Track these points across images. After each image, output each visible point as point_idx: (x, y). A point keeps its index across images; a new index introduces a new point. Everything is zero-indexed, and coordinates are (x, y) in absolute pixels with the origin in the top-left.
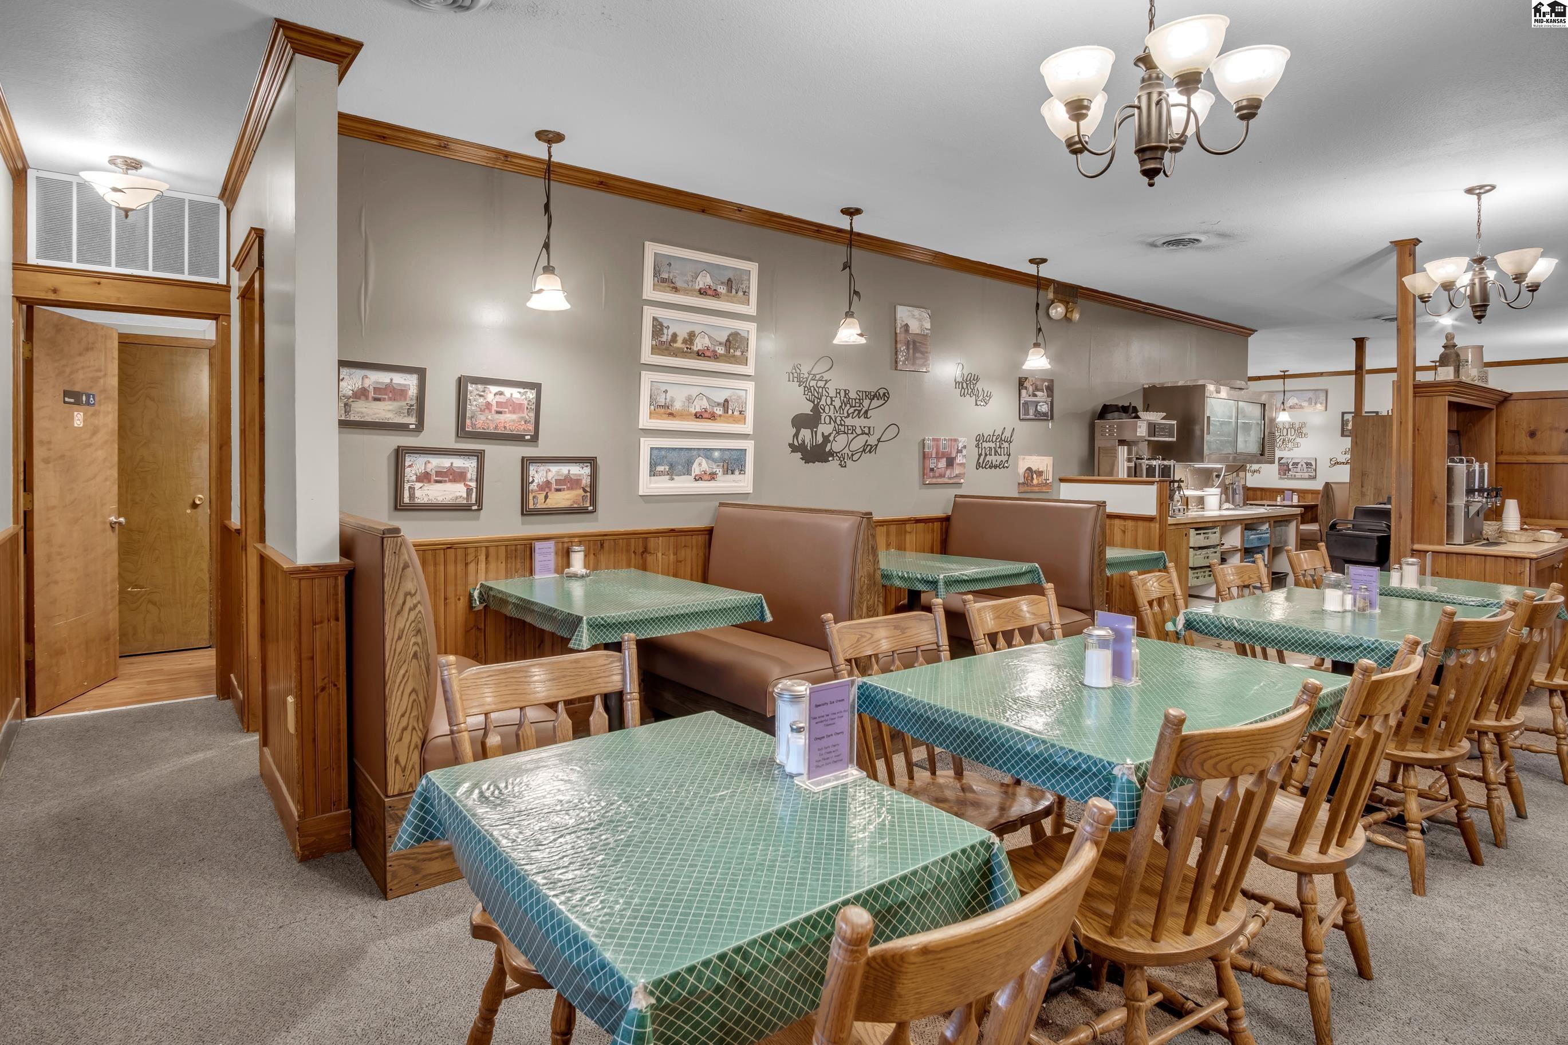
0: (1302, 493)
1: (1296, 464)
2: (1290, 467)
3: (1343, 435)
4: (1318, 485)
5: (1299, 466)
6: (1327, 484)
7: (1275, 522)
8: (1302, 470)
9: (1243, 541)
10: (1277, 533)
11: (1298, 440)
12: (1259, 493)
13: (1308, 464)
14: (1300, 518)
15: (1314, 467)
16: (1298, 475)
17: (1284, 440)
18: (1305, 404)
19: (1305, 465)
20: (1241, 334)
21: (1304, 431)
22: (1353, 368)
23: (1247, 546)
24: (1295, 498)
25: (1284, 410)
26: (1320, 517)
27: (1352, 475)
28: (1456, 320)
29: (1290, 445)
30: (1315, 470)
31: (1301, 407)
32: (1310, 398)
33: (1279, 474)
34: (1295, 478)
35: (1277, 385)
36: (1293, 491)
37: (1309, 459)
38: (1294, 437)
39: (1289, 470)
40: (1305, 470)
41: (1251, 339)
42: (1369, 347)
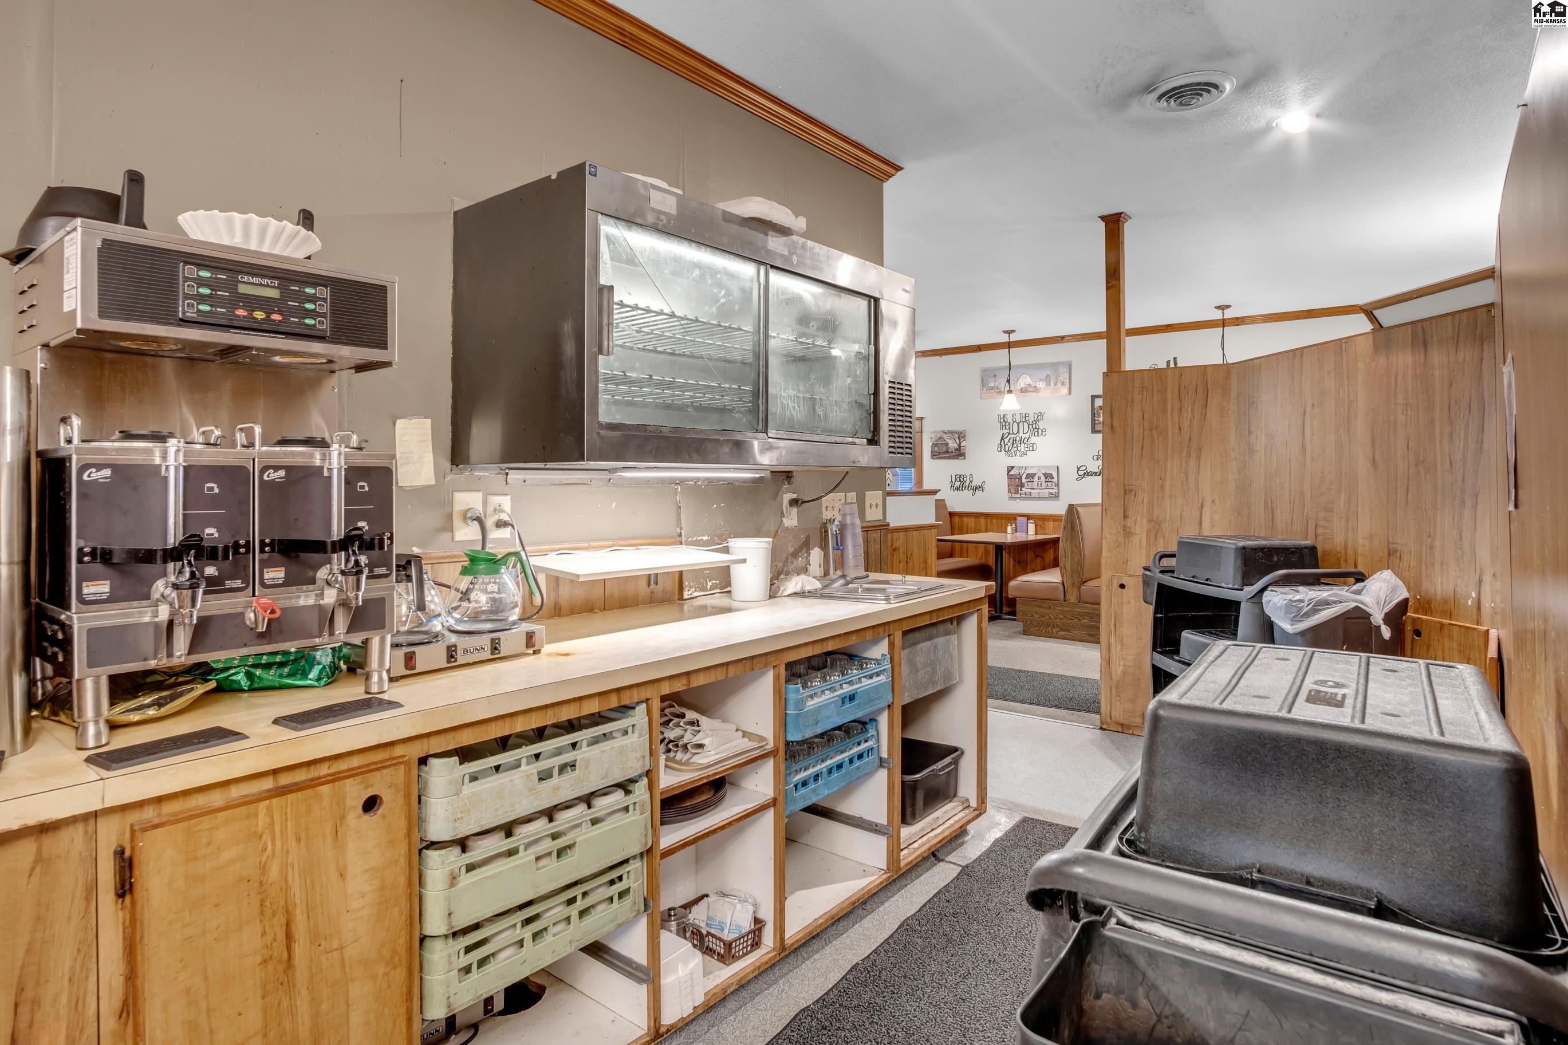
0: (1040, 520)
1: (1030, 476)
2: (1024, 481)
3: (1094, 431)
4: (1058, 508)
5: (1036, 478)
6: (1071, 507)
7: (905, 633)
8: (1039, 485)
9: (782, 721)
10: (920, 660)
11: (1033, 439)
12: (982, 520)
13: (1048, 476)
14: (985, 608)
15: (1055, 480)
16: (1035, 493)
17: (1015, 440)
18: (1041, 385)
19: (1043, 478)
20: (859, 166)
21: (1041, 425)
22: (1103, 328)
23: (794, 736)
24: (1031, 527)
25: (1010, 392)
26: (1062, 561)
27: (1106, 493)
28: (1318, 116)
29: (1022, 447)
30: (1058, 485)
31: (1036, 390)
32: (1048, 376)
33: (1009, 491)
34: (1029, 497)
35: (999, 358)
36: (1029, 517)
37: (1048, 467)
38: (1027, 436)
39: (1022, 485)
40: (1044, 484)
41: (890, 188)
42: (1129, 232)
